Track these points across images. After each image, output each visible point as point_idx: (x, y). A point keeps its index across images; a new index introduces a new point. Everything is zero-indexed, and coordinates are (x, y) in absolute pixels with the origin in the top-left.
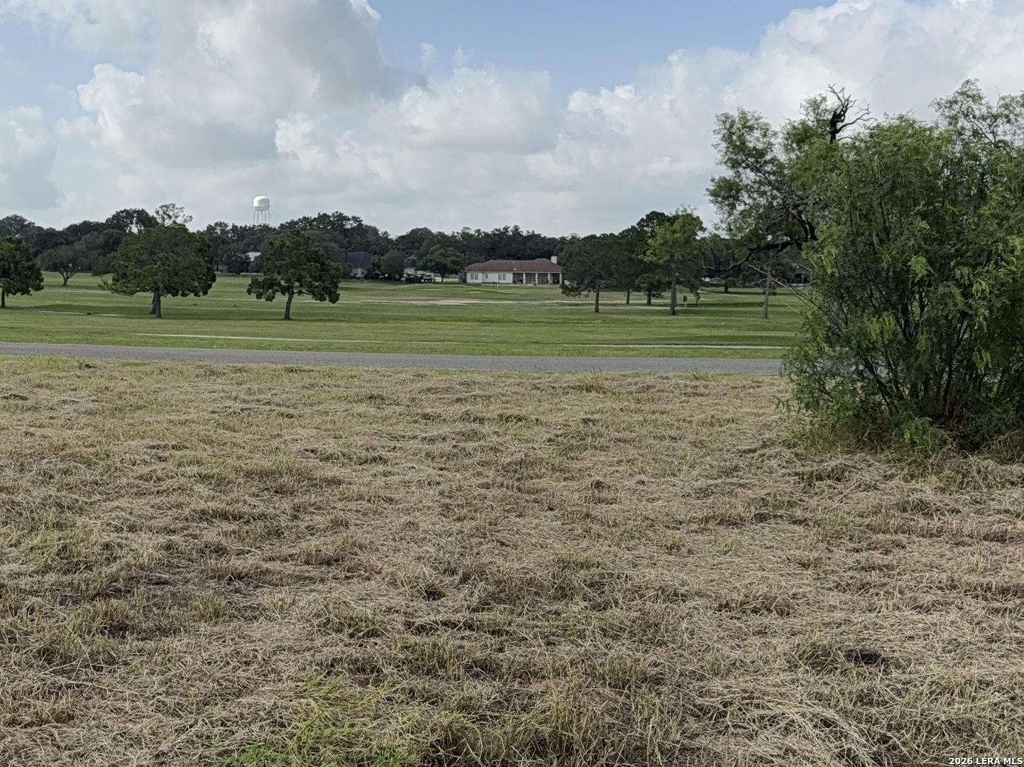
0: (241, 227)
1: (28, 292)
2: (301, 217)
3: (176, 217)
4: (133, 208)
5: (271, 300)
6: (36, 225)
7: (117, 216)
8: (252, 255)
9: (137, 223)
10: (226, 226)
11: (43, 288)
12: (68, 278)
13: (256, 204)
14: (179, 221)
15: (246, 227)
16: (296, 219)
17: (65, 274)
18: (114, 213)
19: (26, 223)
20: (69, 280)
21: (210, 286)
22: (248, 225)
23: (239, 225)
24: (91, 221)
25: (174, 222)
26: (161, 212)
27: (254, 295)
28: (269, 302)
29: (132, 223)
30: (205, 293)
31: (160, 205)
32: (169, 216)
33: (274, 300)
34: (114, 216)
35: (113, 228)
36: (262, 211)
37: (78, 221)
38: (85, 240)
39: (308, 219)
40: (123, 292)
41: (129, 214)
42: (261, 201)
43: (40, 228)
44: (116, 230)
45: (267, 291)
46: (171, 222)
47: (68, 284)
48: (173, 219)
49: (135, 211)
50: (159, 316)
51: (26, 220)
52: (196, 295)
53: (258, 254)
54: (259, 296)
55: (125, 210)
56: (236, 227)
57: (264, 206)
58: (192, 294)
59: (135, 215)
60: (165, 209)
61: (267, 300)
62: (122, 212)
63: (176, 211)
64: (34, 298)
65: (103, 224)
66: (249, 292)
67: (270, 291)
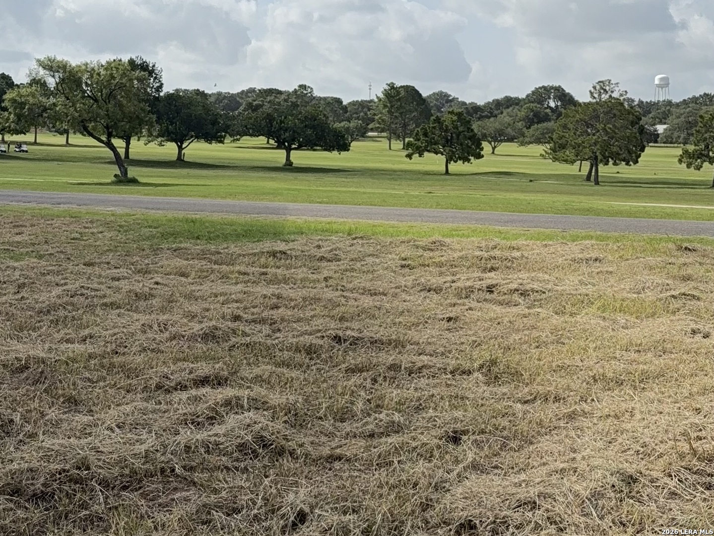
0: (647, 102)
1: (469, 161)
2: (702, 93)
3: (612, 92)
4: (551, 85)
5: (699, 169)
6: (460, 100)
7: (536, 92)
8: (661, 128)
9: (554, 98)
10: (633, 101)
11: (483, 156)
12: (495, 147)
13: (657, 82)
14: (615, 95)
15: (651, 101)
16: (697, 95)
17: (493, 143)
18: (533, 89)
19: (451, 98)
20: (496, 149)
21: (639, 156)
22: (653, 100)
23: (644, 101)
24: (512, 96)
25: (610, 96)
26: (598, 87)
27: (684, 165)
28: (697, 171)
29: (550, 98)
30: (636, 162)
31: (597, 82)
32: (605, 90)
33: (701, 169)
34: (533, 92)
35: (532, 102)
36: (662, 88)
37: (500, 96)
38: (508, 113)
39: (708, 95)
40: (564, 161)
41: (547, 90)
42: (661, 79)
43: (464, 103)
44: (536, 104)
45: (696, 160)
46: (607, 96)
47: (495, 152)
48: (609, 93)
49: (552, 88)
50: (597, 183)
51: (450, 96)
52: (627, 164)
53: (665, 126)
54: (689, 166)
55: (543, 87)
56: (642, 102)
57: (665, 84)
58: (624, 163)
59: (552, 91)
60: (602, 84)
61: (695, 169)
62: (540, 88)
63: (612, 86)
64: (474, 166)
65: (524, 99)
66: (680, 161)
67: (699, 160)
